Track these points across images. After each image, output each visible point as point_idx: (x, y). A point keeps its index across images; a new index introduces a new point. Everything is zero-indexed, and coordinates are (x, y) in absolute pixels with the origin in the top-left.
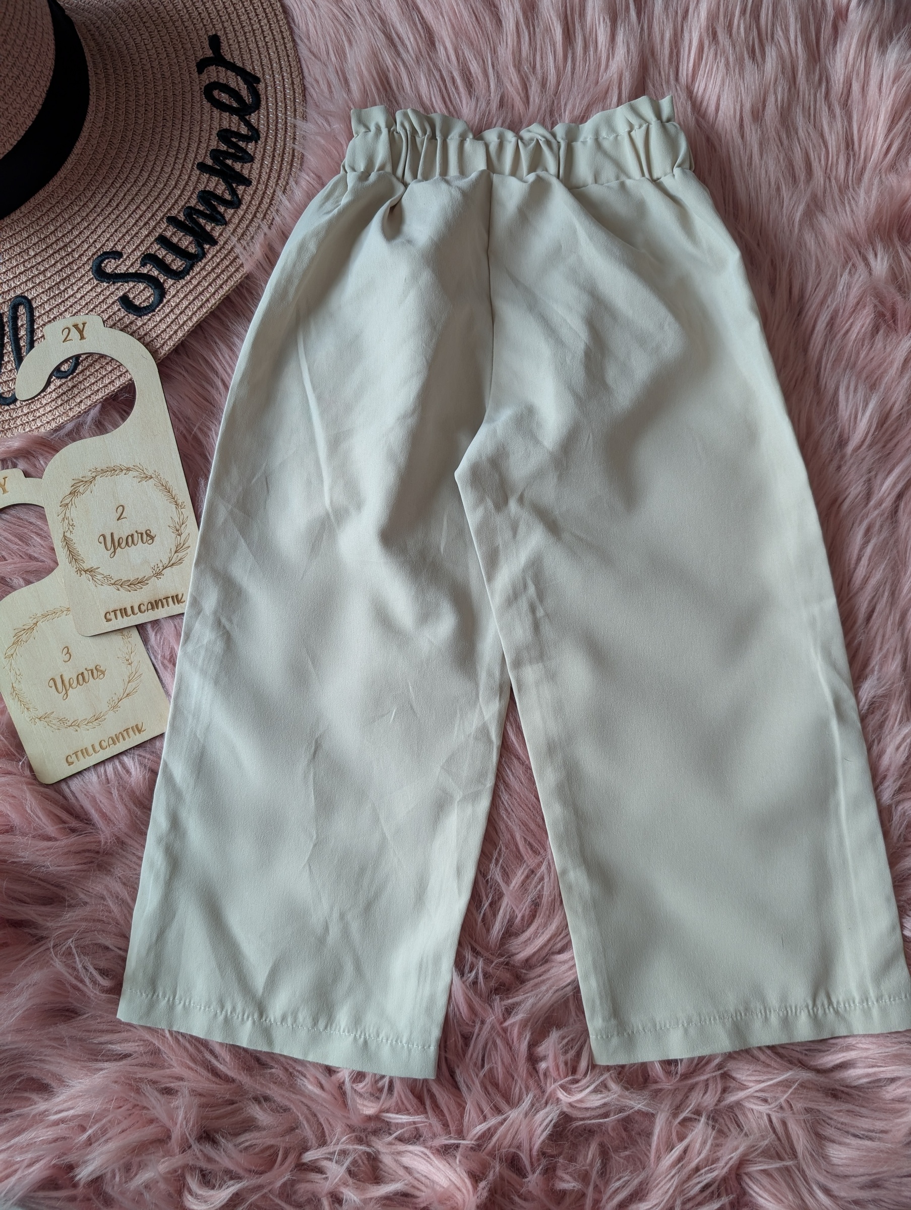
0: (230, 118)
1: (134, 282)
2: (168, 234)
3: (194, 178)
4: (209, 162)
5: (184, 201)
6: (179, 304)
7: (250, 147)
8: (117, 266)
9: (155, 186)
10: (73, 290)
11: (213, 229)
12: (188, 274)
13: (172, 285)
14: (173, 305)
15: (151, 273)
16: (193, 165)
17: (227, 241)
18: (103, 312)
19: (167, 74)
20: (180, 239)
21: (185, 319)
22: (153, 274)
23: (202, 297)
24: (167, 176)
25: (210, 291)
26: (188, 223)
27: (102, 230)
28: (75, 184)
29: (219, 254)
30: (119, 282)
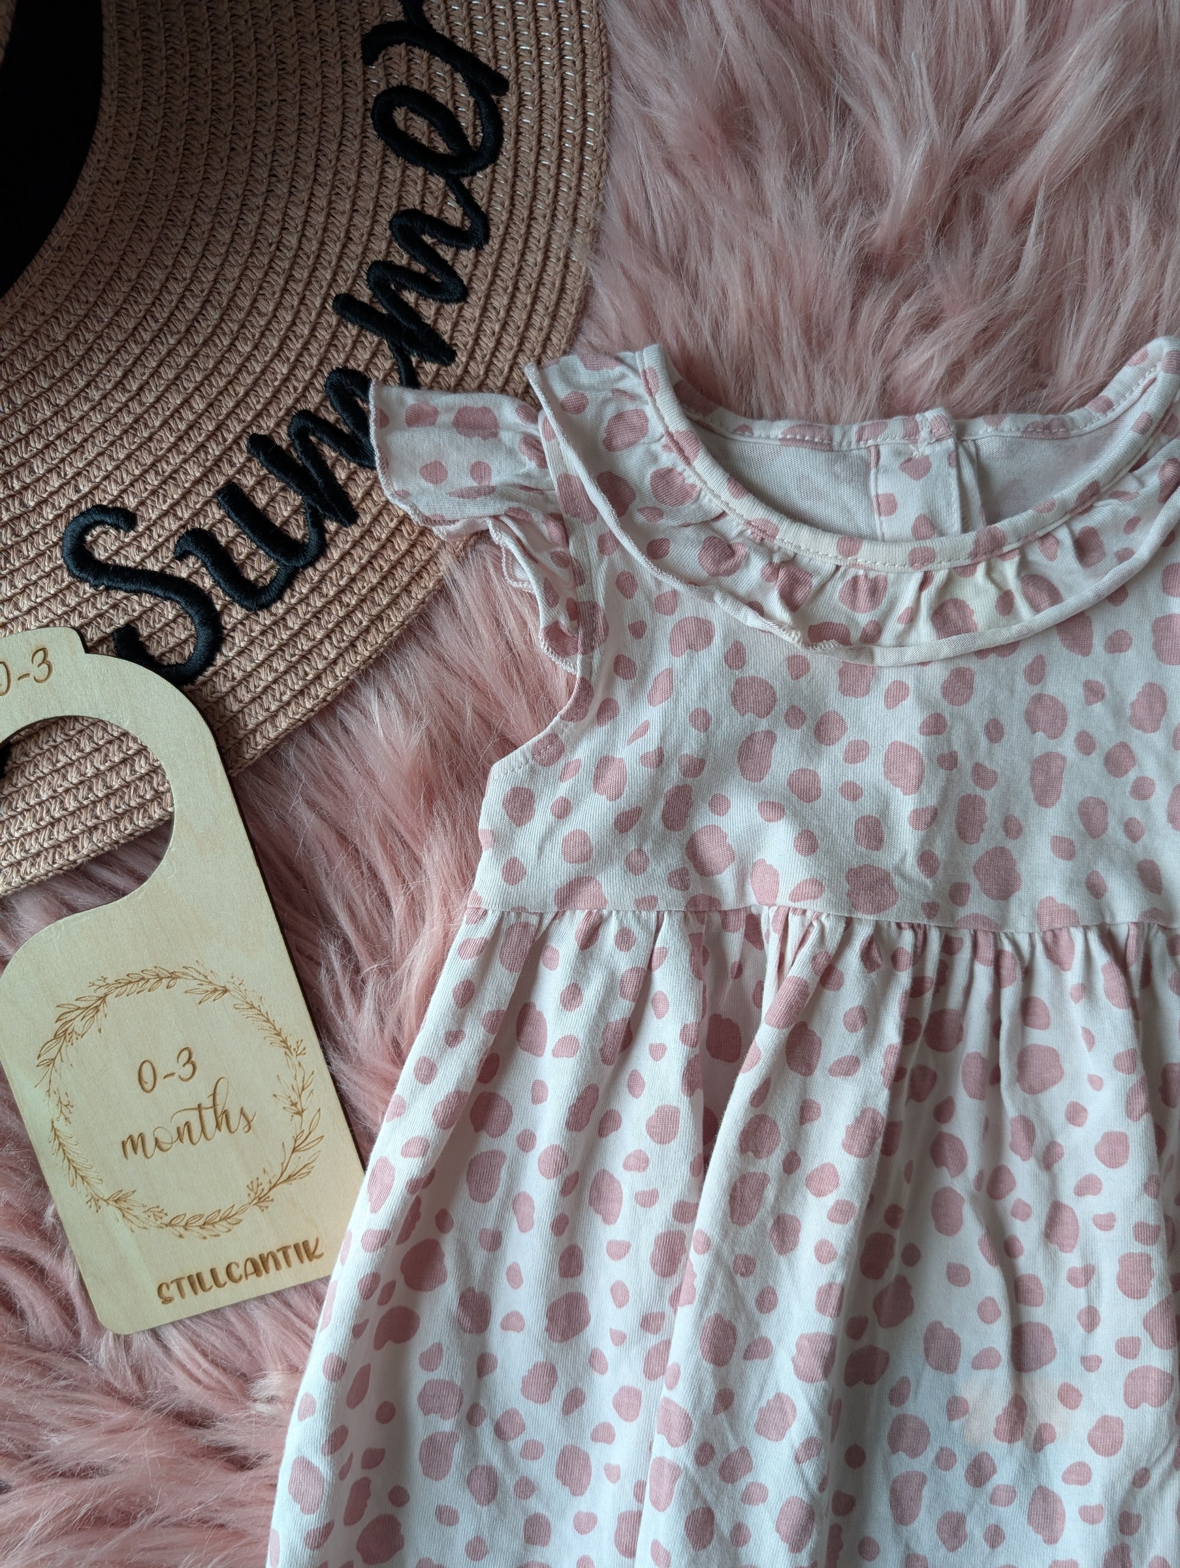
0: (426, 181)
1: (156, 595)
2: (248, 481)
3: (324, 335)
4: (364, 294)
5: (294, 396)
6: (250, 675)
7: (463, 261)
8: (121, 548)
9: (232, 344)
10: (13, 586)
11: (350, 478)
12: (280, 597)
13: (241, 623)
14: (239, 675)
15: (196, 579)
16: (325, 300)
17: (380, 513)
19: (292, 63)
20: (273, 499)
21: (261, 718)
22: (201, 585)
23: (307, 669)
24: (262, 323)
25: (325, 654)
26: (295, 455)
27: (96, 450)
28: (46, 322)
29: (359, 550)
30: (121, 589)
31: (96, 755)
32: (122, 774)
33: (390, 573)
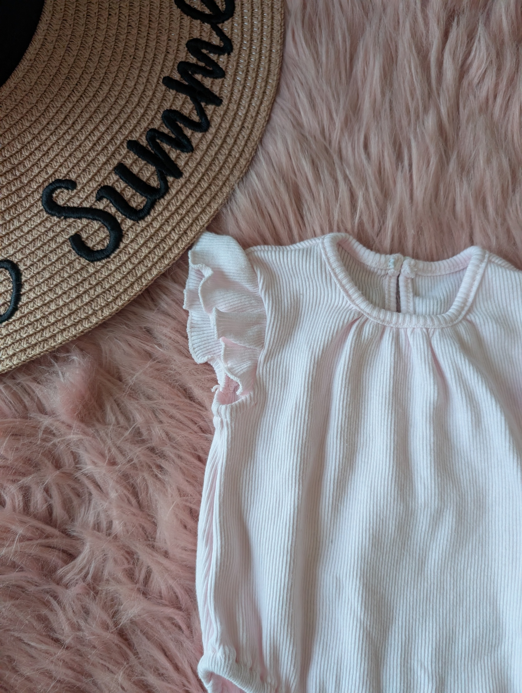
0: (201, 26)
1: (88, 218)
2: (128, 162)
3: (159, 95)
4: (177, 76)
5: (147, 122)
6: (137, 251)
7: (222, 60)
9: (116, 101)
10: (19, 221)
11: (178, 157)
12: (148, 213)
13: (131, 227)
14: (132, 251)
15: (108, 210)
16: (158, 80)
17: (193, 172)
18: (51, 252)
20: (141, 169)
21: (144, 271)
22: (110, 212)
23: (164, 246)
24: (130, 91)
25: (172, 238)
26: (150, 149)
27: (55, 153)
28: (26, 95)
29: (185, 189)
30: (71, 217)
31: (64, 296)
32: (77, 303)
33: (201, 197)
